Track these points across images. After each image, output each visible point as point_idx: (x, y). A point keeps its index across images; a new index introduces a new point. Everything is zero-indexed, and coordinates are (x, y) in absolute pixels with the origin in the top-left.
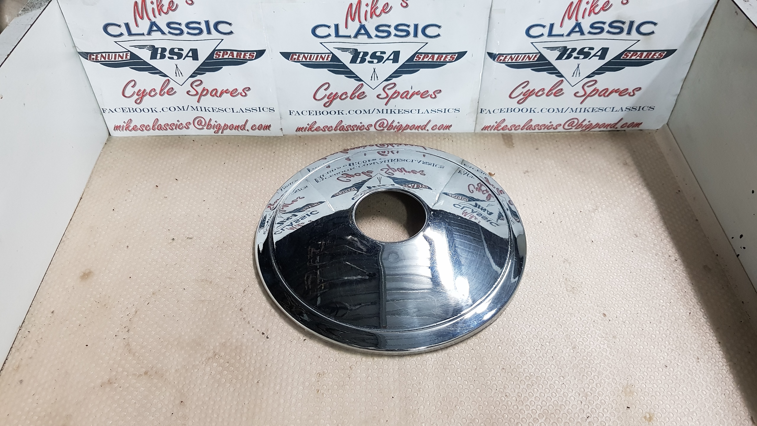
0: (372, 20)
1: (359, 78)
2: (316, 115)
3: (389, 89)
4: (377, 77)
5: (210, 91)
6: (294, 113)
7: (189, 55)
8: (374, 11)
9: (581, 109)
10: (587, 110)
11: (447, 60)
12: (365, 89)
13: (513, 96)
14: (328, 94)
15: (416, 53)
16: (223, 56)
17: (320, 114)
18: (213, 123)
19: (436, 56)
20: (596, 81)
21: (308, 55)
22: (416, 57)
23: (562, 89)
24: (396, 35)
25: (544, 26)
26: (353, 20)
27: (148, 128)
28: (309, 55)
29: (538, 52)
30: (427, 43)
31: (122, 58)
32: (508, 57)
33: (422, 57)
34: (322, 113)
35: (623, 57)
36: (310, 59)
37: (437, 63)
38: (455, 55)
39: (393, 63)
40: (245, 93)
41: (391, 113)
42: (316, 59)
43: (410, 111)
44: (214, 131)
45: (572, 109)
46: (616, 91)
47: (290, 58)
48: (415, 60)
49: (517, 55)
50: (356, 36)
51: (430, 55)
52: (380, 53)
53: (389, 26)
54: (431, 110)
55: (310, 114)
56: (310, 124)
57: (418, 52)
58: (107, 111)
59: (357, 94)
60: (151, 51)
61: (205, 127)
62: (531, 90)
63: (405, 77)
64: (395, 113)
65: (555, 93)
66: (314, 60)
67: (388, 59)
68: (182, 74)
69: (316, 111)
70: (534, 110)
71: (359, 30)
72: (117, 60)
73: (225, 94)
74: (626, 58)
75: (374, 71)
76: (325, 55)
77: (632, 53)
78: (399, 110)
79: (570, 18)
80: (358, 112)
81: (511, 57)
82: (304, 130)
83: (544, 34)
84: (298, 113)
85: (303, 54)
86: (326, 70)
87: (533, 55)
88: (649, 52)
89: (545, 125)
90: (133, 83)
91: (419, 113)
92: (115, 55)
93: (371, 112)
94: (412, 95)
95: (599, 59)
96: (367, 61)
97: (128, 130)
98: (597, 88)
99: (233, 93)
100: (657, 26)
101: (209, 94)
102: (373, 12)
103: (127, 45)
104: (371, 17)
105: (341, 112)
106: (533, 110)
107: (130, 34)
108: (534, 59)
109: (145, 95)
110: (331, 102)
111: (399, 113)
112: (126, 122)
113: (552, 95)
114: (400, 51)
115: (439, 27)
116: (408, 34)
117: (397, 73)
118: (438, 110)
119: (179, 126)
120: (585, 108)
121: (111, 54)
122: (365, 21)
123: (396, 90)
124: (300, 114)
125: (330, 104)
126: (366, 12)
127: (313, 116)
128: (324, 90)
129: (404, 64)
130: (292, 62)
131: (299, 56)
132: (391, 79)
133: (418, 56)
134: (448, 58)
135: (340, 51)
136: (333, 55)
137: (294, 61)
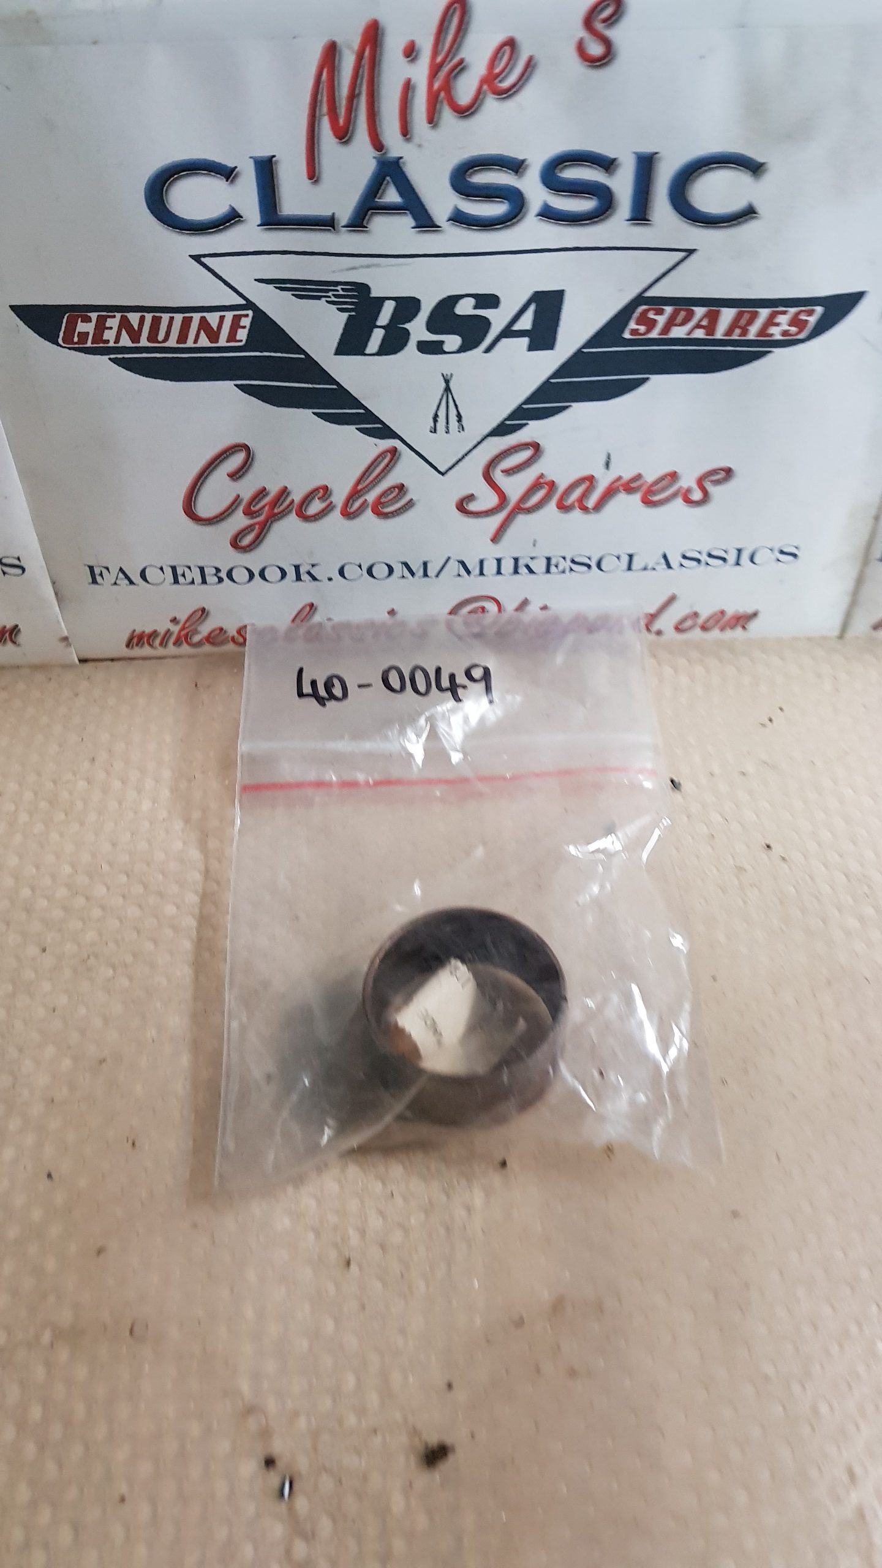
0: (434, 134)
1: (378, 420)
2: (204, 582)
3: (508, 472)
4: (459, 417)
6: (109, 578)
8: (447, 88)
11: (776, 333)
12: (407, 470)
14: (246, 495)
15: (640, 299)
17: (221, 580)
19: (727, 315)
21: (142, 319)
24: (549, 214)
26: (344, 135)
28: (149, 317)
30: (691, 252)
33: (661, 320)
34: (230, 575)
36: (152, 337)
37: (730, 348)
38: (810, 313)
39: (531, 348)
41: (516, 571)
42: (182, 338)
43: (593, 564)
47: (61, 334)
48: (631, 332)
50: (358, 223)
51: (699, 311)
52: (472, 301)
53: (517, 167)
54: (684, 557)
55: (176, 581)
56: (182, 617)
57: (647, 296)
59: (371, 497)
63: (583, 414)
64: (531, 571)
66: (172, 343)
67: (508, 332)
69: (202, 569)
71: (375, 187)
75: (448, 389)
76: (222, 318)
78: (549, 559)
80: (380, 571)
82: (157, 642)
84: (127, 577)
85: (118, 315)
86: (227, 388)
91: (629, 568)
93: (432, 572)
94: (610, 493)
96: (412, 344)
102: (439, 93)
104: (432, 119)
105: (309, 573)
110: (264, 529)
111: (548, 571)
114: (563, 290)
115: (755, 168)
116: (606, 204)
117: (548, 399)
118: (710, 555)
122: (400, 137)
123: (542, 476)
124: (133, 579)
125: (257, 537)
126: (408, 87)
127: (192, 586)
128: (228, 478)
129: (579, 353)
130: (73, 352)
131: (101, 327)
132: (521, 426)
133: (646, 311)
134: (777, 325)
135: (289, 294)
136: (261, 318)
137: (81, 346)
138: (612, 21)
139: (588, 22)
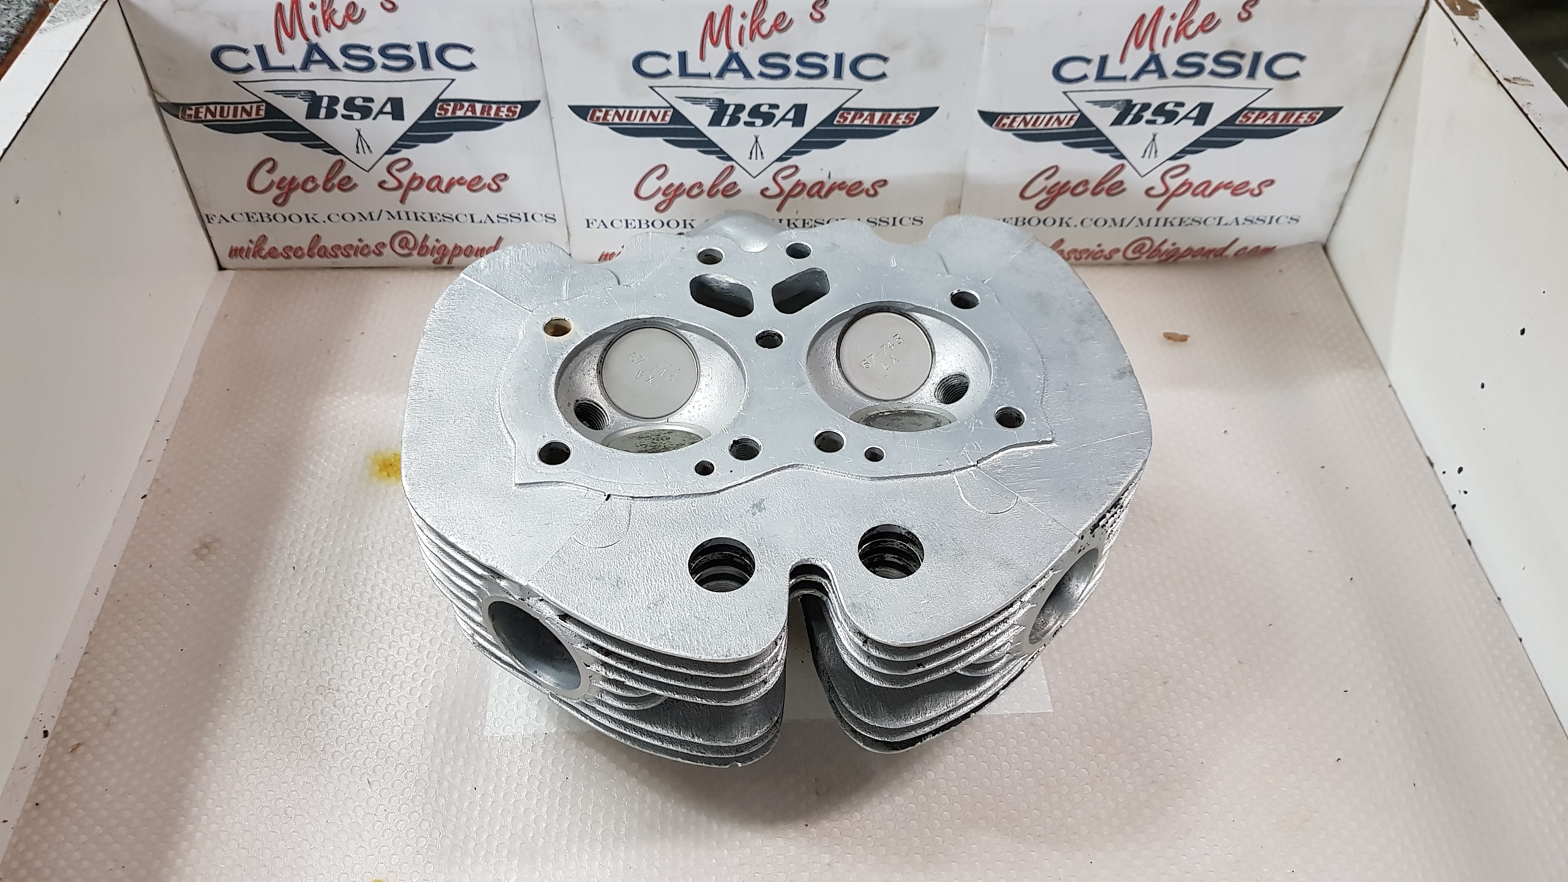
0: (752, 44)
1: (725, 153)
2: (640, 227)
3: (784, 178)
4: (762, 154)
5: (427, 179)
6: (596, 224)
7: (385, 110)
8: (758, 28)
9: (1158, 220)
10: (1171, 222)
11: (900, 122)
12: (738, 176)
13: (1028, 194)
14: (664, 187)
15: (840, 108)
16: (454, 112)
18: (430, 243)
19: (878, 115)
20: (1188, 167)
21: (625, 112)
22: (840, 117)
23: (1121, 183)
24: (799, 74)
25: (1088, 61)
26: (715, 43)
27: (300, 253)
28: (628, 111)
29: (1076, 109)
30: (860, 90)
31: (249, 114)
32: (1019, 119)
33: (850, 117)
34: (653, 224)
35: (1240, 121)
36: (629, 118)
37: (880, 129)
38: (914, 115)
39: (793, 126)
40: (499, 186)
42: (642, 119)
44: (434, 258)
45: (1140, 220)
46: (1226, 186)
47: (589, 117)
48: (838, 121)
49: (1035, 117)
50: (720, 75)
51: (866, 114)
52: (767, 106)
53: (787, 57)
55: (627, 227)
57: (844, 106)
58: (216, 220)
59: (720, 188)
60: (307, 103)
61: (415, 253)
62: (1063, 182)
63: (816, 154)
65: (1110, 188)
66: (637, 121)
67: (783, 119)
68: (369, 148)
69: (640, 221)
70: (1069, 222)
71: (728, 62)
72: (239, 117)
73: (456, 187)
74: (1247, 121)
75: (757, 141)
76: (659, 112)
77: (1257, 113)
78: (804, 220)
79: (1138, 45)
81: (1024, 118)
83: (1088, 75)
84: (604, 224)
85: (615, 110)
86: (660, 140)
87: (1066, 117)
88: (1291, 111)
89: (1088, 250)
90: (269, 165)
92: (236, 109)
94: (831, 189)
95: (1194, 124)
96: (741, 123)
97: (258, 258)
98: (1191, 180)
99: (474, 185)
100: (1305, 62)
101: (424, 188)
102: (754, 30)
103: (259, 89)
104: (752, 38)
105: (690, 224)
106: (1067, 223)
107: (266, 66)
108: (1068, 123)
109: (296, 189)
110: (671, 201)
111: (804, 226)
112: (255, 243)
113: (1103, 194)
114: (806, 105)
115: (884, 59)
116: (824, 71)
117: (801, 147)
118: (880, 220)
119: (362, 250)
120: (1166, 219)
121: (226, 107)
122: (739, 45)
123: (799, 180)
124: (607, 226)
125: (668, 205)
126: (742, 27)
127: (634, 229)
128: (656, 180)
129: (814, 129)
130: (593, 124)
131: (607, 113)
132: (789, 158)
133: (843, 114)
134: (901, 119)
135: (689, 103)
136: (676, 112)
137: (597, 122)
138: (822, 7)
139: (814, 7)
